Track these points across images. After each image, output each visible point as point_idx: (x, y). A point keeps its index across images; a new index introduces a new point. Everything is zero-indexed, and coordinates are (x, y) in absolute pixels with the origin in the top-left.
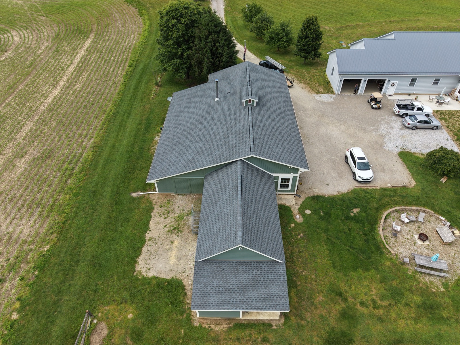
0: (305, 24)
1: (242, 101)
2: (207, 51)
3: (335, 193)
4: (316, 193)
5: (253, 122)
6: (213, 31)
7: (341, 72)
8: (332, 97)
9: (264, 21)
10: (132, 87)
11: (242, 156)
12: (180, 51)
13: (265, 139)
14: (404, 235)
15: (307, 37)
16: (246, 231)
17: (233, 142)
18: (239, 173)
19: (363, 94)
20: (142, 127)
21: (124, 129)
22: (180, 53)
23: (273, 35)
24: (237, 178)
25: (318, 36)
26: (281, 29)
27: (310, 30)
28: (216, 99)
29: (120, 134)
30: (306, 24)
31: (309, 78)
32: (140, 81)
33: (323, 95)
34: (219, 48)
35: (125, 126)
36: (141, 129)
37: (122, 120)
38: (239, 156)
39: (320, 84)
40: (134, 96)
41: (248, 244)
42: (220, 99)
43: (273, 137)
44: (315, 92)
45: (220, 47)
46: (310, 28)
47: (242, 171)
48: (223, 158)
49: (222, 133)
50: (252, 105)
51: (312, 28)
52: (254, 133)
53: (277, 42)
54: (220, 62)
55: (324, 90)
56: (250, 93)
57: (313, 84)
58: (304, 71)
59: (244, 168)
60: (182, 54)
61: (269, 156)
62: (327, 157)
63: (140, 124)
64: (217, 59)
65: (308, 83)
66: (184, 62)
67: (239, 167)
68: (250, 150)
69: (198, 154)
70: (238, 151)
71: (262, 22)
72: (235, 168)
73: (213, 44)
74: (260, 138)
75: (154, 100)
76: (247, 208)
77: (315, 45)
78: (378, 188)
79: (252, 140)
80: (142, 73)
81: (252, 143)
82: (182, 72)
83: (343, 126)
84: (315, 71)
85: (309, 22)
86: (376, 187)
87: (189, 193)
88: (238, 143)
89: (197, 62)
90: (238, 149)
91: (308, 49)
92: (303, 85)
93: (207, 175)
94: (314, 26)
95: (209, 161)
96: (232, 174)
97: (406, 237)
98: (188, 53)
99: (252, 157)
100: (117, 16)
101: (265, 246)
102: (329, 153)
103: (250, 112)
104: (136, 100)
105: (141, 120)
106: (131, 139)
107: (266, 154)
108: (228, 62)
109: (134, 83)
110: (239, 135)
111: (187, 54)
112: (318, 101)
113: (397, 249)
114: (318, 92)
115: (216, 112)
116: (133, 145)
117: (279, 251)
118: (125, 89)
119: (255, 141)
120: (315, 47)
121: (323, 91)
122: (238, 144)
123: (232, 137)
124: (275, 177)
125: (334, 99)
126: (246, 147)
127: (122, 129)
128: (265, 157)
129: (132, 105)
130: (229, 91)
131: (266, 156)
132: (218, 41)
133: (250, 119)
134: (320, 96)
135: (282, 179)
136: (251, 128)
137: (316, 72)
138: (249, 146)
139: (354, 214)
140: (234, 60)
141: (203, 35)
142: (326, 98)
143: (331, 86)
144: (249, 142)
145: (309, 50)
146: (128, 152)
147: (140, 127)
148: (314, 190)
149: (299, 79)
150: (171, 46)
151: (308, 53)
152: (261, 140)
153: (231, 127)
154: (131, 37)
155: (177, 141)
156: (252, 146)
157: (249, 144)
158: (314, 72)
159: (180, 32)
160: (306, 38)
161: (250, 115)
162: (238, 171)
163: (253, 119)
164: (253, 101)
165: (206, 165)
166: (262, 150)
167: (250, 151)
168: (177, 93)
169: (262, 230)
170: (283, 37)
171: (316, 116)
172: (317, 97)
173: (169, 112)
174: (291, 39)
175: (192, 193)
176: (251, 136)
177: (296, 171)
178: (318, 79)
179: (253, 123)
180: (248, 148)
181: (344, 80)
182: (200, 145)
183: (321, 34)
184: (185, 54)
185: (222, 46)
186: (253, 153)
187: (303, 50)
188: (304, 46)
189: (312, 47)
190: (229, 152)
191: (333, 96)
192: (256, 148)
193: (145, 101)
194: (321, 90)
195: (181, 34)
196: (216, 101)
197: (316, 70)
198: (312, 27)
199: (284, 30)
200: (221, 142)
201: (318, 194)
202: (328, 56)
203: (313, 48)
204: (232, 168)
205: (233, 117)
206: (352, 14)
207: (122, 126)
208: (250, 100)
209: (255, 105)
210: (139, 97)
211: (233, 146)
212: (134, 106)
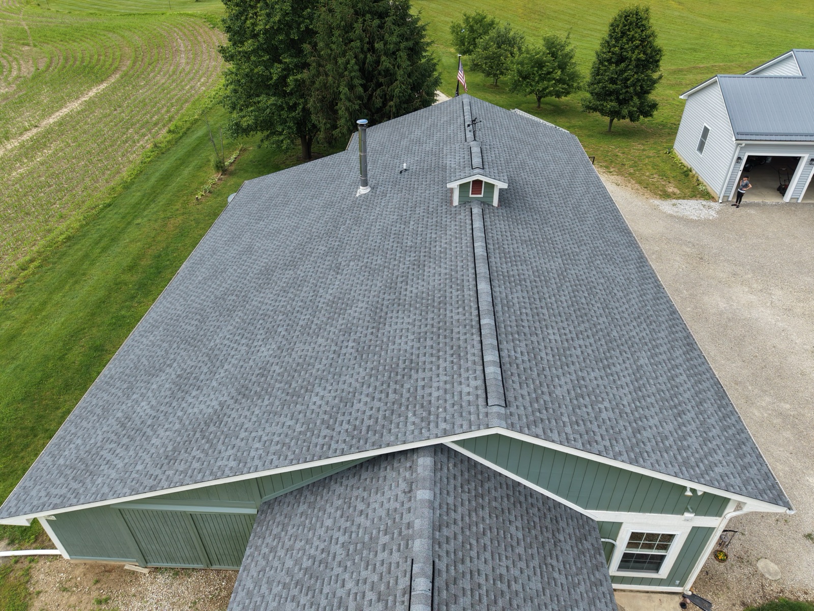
0: (618, 26)
1: (449, 186)
2: (348, 62)
4: (775, 586)
5: (492, 260)
6: (367, 8)
7: (742, 134)
8: (710, 207)
9: (503, 43)
10: (157, 174)
11: (443, 425)
12: (276, 70)
13: (552, 337)
15: (621, 59)
17: (403, 347)
18: (420, 546)
19: (800, 201)
20: (133, 278)
21: (76, 282)
22: (275, 77)
23: (527, 68)
24: (403, 583)
25: (651, 59)
26: (549, 54)
27: (632, 39)
28: (363, 191)
29: (57, 297)
30: (621, 25)
31: (631, 163)
32: (183, 162)
33: (680, 201)
34: (383, 58)
35: (84, 274)
36: (126, 284)
37: (86, 256)
38: (426, 424)
39: (663, 175)
40: (152, 196)
42: (373, 188)
43: (582, 328)
44: (655, 194)
45: (386, 54)
46: (630, 36)
47: (437, 526)
48: (345, 426)
49: (360, 304)
50: (485, 204)
51: (637, 35)
52: (499, 308)
53: (538, 82)
54: (385, 99)
55: (679, 189)
56: (477, 161)
57: (643, 175)
58: (614, 147)
59: (451, 500)
60: (283, 79)
61: (582, 429)
62: (764, 404)
63: (131, 268)
64: (378, 91)
65: (630, 174)
66: (287, 103)
67: (423, 494)
68: (481, 392)
69: (244, 392)
70: (420, 392)
71: (499, 47)
72: (401, 497)
73: (366, 46)
74: (527, 330)
75: (199, 207)
77: (644, 80)
79: (489, 341)
80: (197, 145)
81: (491, 356)
82: (283, 130)
83: (778, 293)
84: (641, 147)
85: (627, 21)
87: (200, 566)
88: (422, 351)
89: (322, 100)
90: (421, 383)
91: (624, 91)
92: (619, 179)
93: (269, 505)
94: (642, 31)
95: (276, 438)
96: (384, 539)
98: (299, 77)
99: (497, 434)
100: (182, 45)
102: (765, 388)
103: (478, 224)
104: (153, 205)
105: (140, 257)
106: (81, 314)
107: (565, 419)
108: (409, 100)
109: (165, 165)
110: (430, 315)
111: (296, 80)
112: (671, 216)
114: (666, 196)
115: (354, 227)
116: (75, 335)
118: (135, 178)
119: (504, 346)
120: (641, 86)
121: (677, 191)
122: (422, 359)
123: (400, 321)
124: (601, 524)
125: (718, 213)
126: (464, 375)
127: (71, 281)
128: (567, 442)
129: (136, 216)
130: (405, 167)
131: (568, 429)
132: (382, 38)
133: (480, 251)
134: (674, 205)
135: (635, 536)
136: (483, 286)
137: (644, 150)
138: (479, 373)
140: (428, 94)
141: (338, 17)
142: (692, 208)
143: (698, 180)
144: (477, 351)
145: (627, 92)
146: (47, 358)
147: (126, 277)
148: (761, 565)
149: (604, 164)
150: (253, 58)
151: (623, 102)
152: (534, 339)
153: (400, 279)
154: (199, 81)
155: (193, 328)
156: (492, 371)
157: (478, 359)
158: (639, 150)
159: (276, 16)
160: (618, 63)
161: (479, 234)
162: (417, 524)
163: (491, 251)
164: (491, 187)
165: (256, 462)
166: (547, 398)
167: (481, 401)
168: (256, 180)
170: (554, 70)
171: (678, 258)
172: (666, 206)
173: (211, 232)
174: (574, 76)
175: (216, 567)
176: (487, 321)
177: (714, 505)
178: (655, 166)
179: (493, 264)
180: (473, 383)
181: (749, 157)
182: (266, 352)
183: (659, 51)
184: (290, 80)
185: (394, 53)
186: (499, 415)
187: (610, 93)
188: (613, 81)
189: (634, 85)
190: (377, 395)
191: (712, 204)
192: (514, 384)
193: (177, 207)
194: (671, 189)
195: (279, 21)
196: (360, 196)
197: (643, 144)
198: (636, 33)
199: (554, 55)
200: (351, 344)
201: (787, 594)
202: (683, 104)
203: (638, 88)
204: (388, 494)
205: (409, 244)
206: (695, 50)
207: (75, 275)
208: (477, 183)
209: (495, 203)
210: (162, 200)
211: (401, 365)
212: (139, 221)
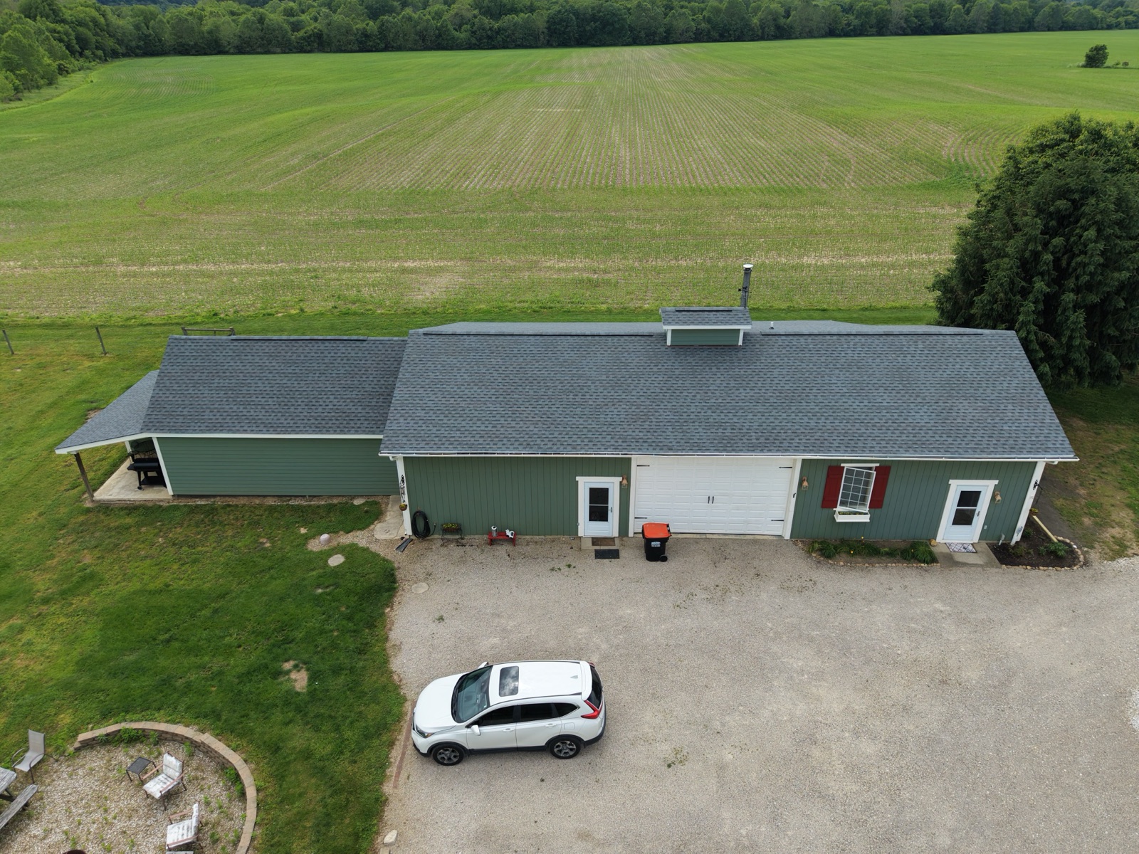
3: (395, 635)
14: (130, 818)
16: (204, 347)
41: (174, 350)
76: (267, 351)
78: (387, 788)
86: (396, 780)
97: (119, 825)
101: (174, 388)
113: (92, 770)
117: (168, 420)
139: (288, 672)
169: (216, 385)
